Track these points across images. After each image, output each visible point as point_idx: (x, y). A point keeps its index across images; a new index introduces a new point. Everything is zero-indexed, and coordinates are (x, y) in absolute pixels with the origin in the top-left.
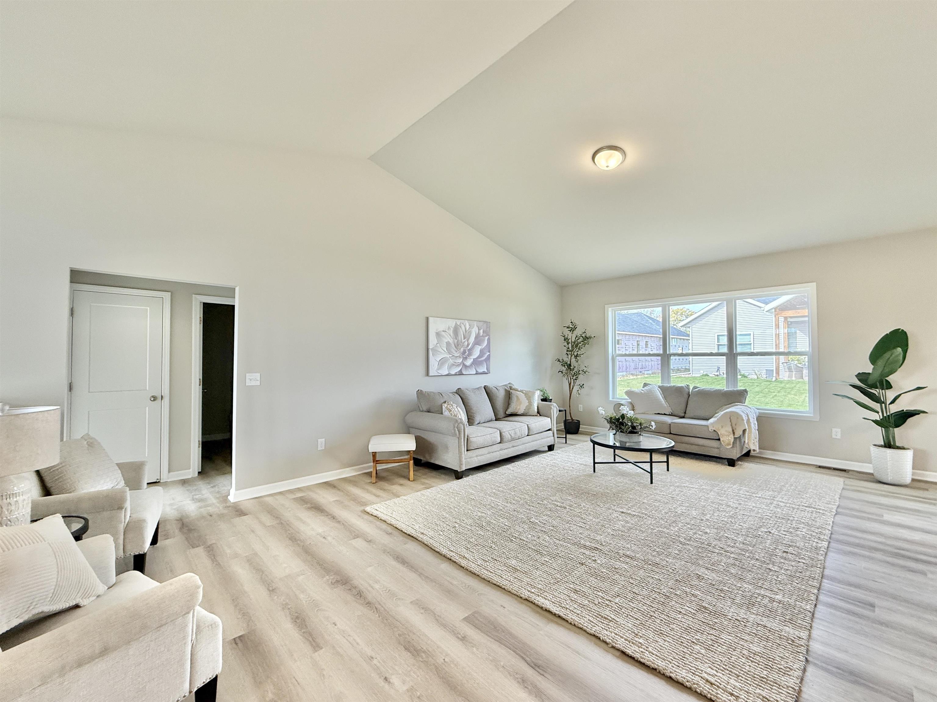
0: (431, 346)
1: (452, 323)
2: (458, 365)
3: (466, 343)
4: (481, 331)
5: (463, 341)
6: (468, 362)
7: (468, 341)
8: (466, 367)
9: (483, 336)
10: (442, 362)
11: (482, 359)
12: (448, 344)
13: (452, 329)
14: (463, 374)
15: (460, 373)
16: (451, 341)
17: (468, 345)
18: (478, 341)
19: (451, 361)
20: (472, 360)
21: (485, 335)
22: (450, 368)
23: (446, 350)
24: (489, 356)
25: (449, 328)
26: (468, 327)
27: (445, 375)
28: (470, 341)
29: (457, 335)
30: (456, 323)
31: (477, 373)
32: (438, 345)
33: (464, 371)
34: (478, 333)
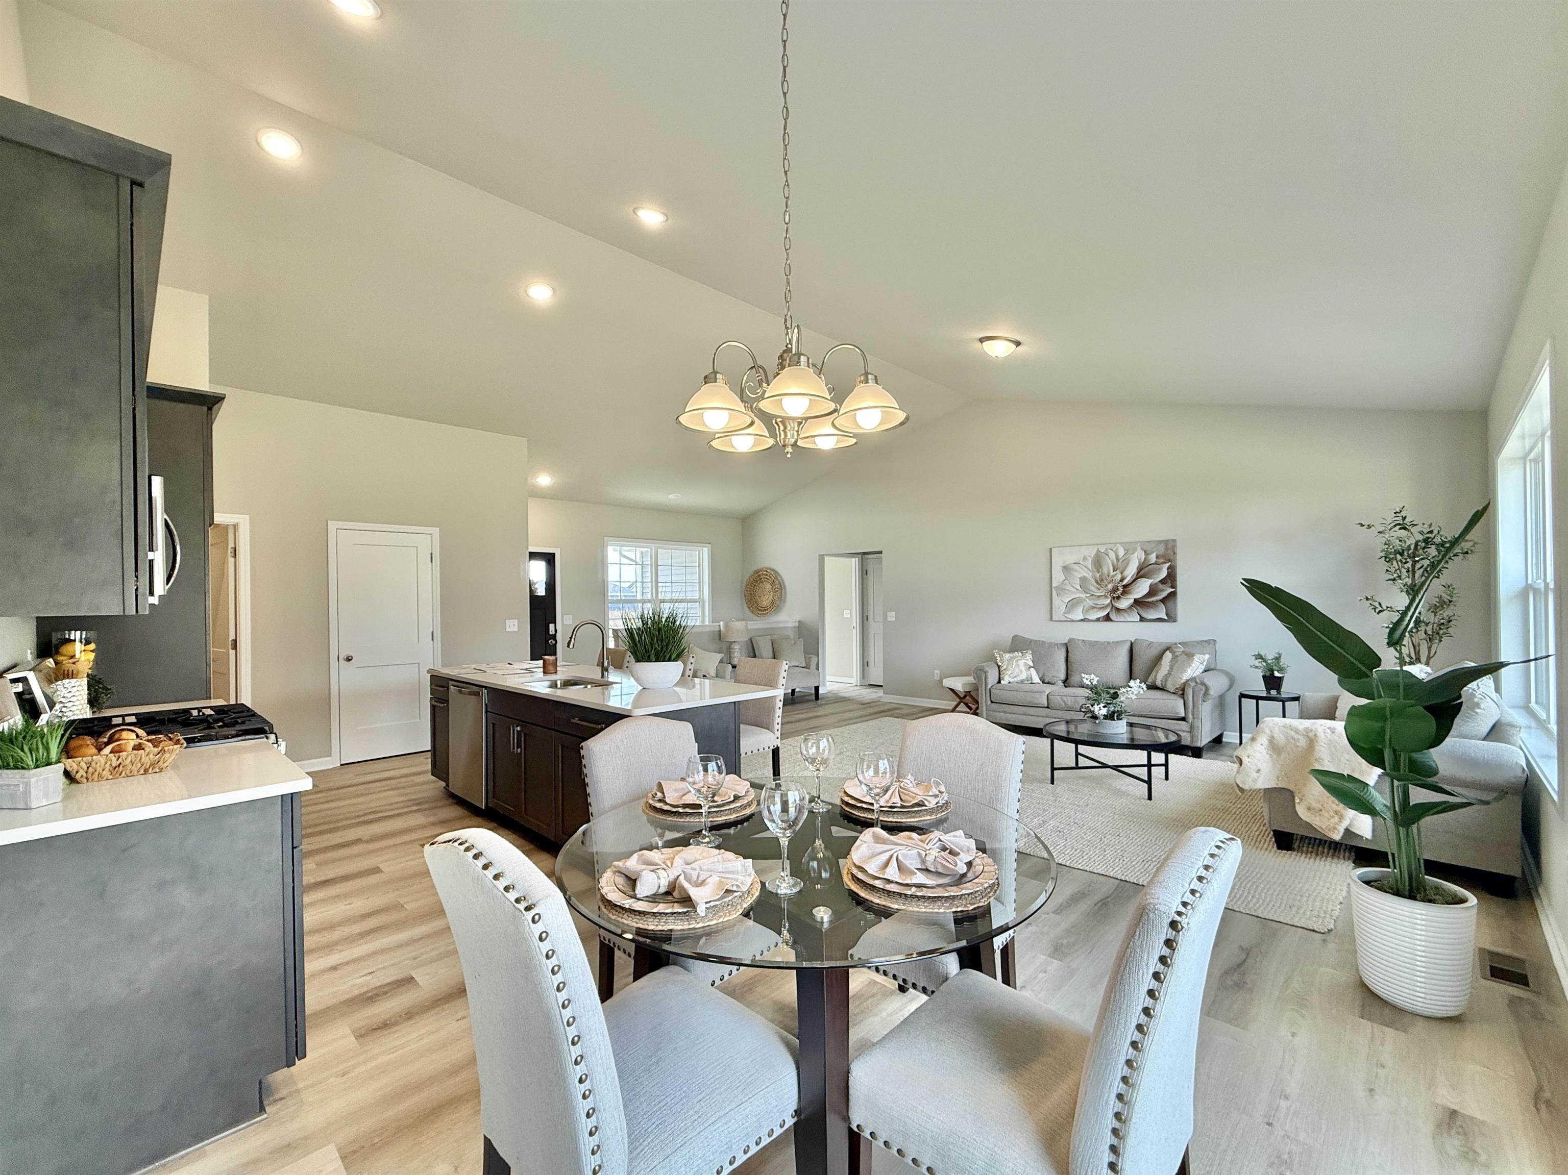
0: (1053, 586)
1: (1090, 552)
2: (1104, 608)
3: (1119, 577)
4: (1153, 558)
5: (1112, 573)
6: (1124, 603)
7: (1122, 573)
8: (1118, 610)
9: (1156, 563)
10: (1072, 605)
12: (1083, 580)
13: (1090, 559)
14: (1112, 621)
15: (1107, 618)
16: (1088, 575)
17: (1122, 580)
18: (1141, 573)
19: (1090, 603)
20: (1132, 601)
21: (1161, 561)
22: (1086, 611)
23: (1079, 588)
24: (1173, 595)
25: (1085, 559)
26: (1121, 553)
27: (1079, 621)
28: (1126, 573)
29: (1101, 566)
30: (1098, 551)
31: (1142, 619)
32: (1067, 581)
33: (1112, 616)
34: (1145, 559)
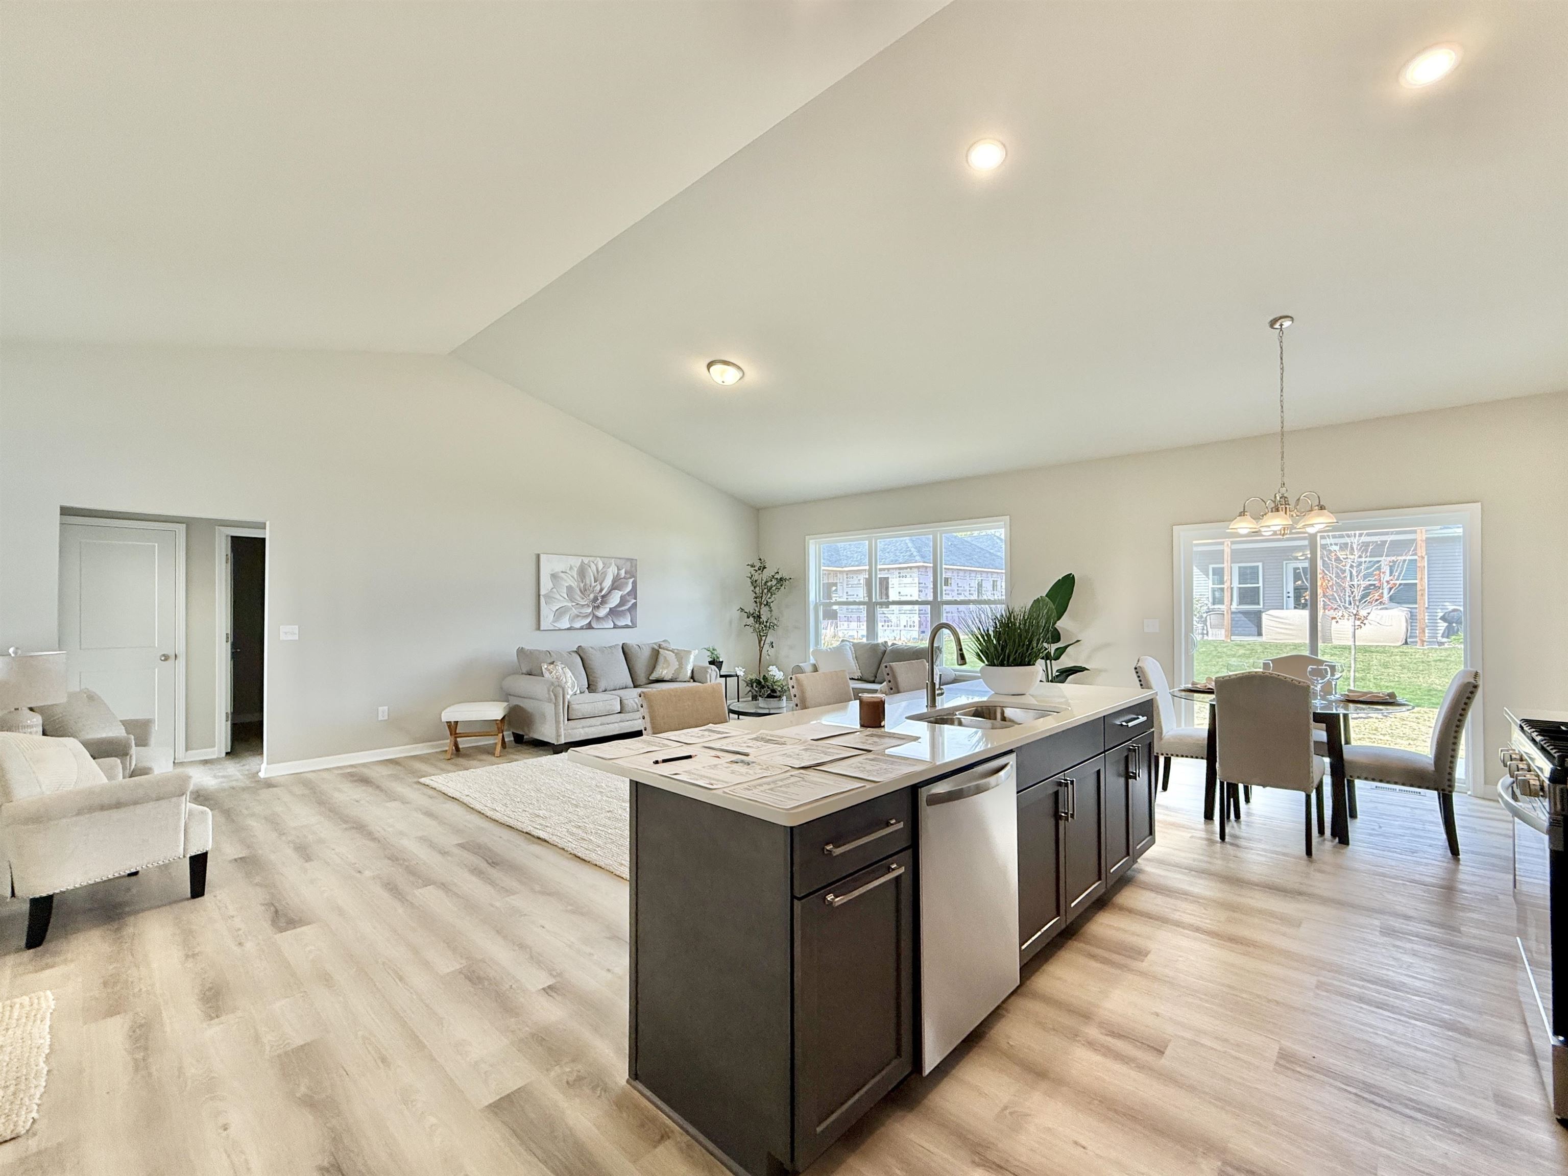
0: (543, 592)
1: (576, 562)
2: (586, 616)
3: (598, 588)
4: (623, 572)
5: (593, 584)
6: (602, 612)
7: (601, 584)
8: (598, 618)
9: (624, 578)
10: (560, 613)
11: (623, 608)
12: (570, 588)
13: (576, 569)
14: (593, 628)
15: (589, 627)
16: (574, 584)
17: (601, 590)
18: (615, 586)
19: (575, 611)
20: (608, 610)
21: (628, 576)
22: (572, 620)
23: (566, 597)
24: (635, 605)
25: (571, 568)
26: (601, 566)
27: (565, 629)
28: (604, 585)
29: (585, 577)
30: (582, 561)
31: (615, 627)
32: (554, 590)
33: (594, 625)
34: (618, 574)
